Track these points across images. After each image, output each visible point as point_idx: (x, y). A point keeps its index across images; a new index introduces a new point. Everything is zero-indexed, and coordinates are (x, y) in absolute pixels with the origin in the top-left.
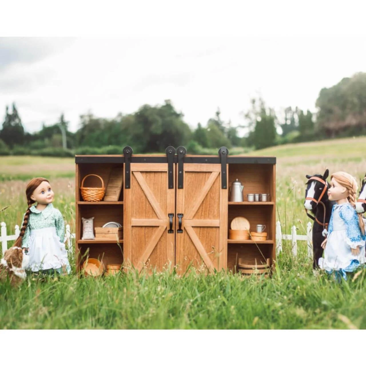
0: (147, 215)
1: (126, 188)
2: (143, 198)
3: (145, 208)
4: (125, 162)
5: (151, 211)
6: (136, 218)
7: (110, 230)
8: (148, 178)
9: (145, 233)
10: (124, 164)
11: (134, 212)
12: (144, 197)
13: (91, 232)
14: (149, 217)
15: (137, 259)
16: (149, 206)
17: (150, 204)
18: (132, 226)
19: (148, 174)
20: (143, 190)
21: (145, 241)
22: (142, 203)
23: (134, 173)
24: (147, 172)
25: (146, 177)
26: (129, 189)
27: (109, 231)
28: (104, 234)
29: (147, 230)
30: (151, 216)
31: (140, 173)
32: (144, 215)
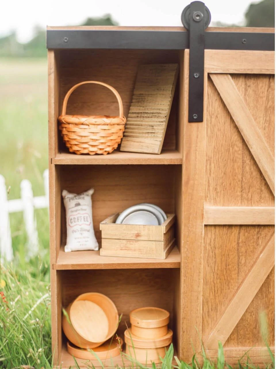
0: (245, 195)
1: (191, 120)
2: (236, 148)
3: (240, 177)
4: (188, 47)
5: (257, 183)
6: (216, 203)
7: (142, 233)
8: (250, 91)
9: (238, 243)
10: (187, 51)
11: (211, 188)
12: (240, 144)
13: (88, 231)
14: (250, 201)
15: (216, 309)
16: (250, 169)
17: (255, 163)
18: (206, 226)
19: (251, 82)
20: (236, 127)
21: (239, 263)
22: (234, 161)
23: (214, 78)
24: (247, 76)
25: (246, 90)
26: (200, 124)
27: (138, 235)
28: (124, 242)
29: (243, 234)
30: (256, 197)
31: (229, 76)
32: (239, 194)
